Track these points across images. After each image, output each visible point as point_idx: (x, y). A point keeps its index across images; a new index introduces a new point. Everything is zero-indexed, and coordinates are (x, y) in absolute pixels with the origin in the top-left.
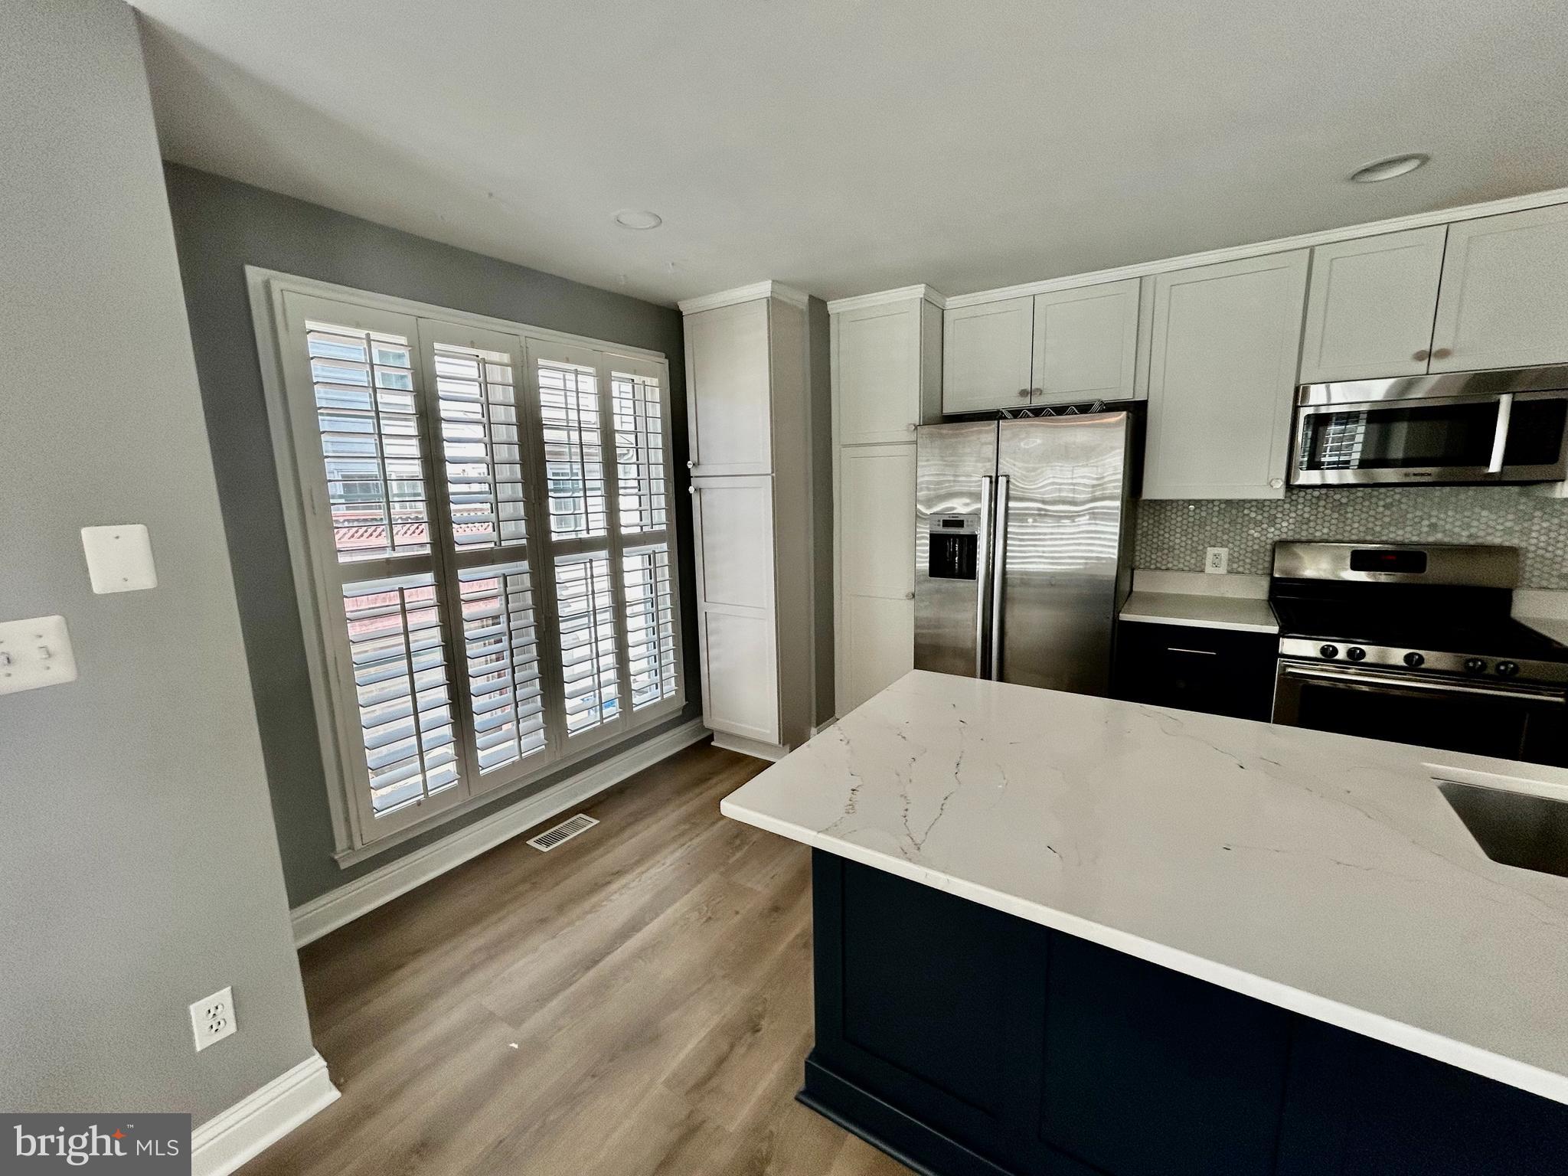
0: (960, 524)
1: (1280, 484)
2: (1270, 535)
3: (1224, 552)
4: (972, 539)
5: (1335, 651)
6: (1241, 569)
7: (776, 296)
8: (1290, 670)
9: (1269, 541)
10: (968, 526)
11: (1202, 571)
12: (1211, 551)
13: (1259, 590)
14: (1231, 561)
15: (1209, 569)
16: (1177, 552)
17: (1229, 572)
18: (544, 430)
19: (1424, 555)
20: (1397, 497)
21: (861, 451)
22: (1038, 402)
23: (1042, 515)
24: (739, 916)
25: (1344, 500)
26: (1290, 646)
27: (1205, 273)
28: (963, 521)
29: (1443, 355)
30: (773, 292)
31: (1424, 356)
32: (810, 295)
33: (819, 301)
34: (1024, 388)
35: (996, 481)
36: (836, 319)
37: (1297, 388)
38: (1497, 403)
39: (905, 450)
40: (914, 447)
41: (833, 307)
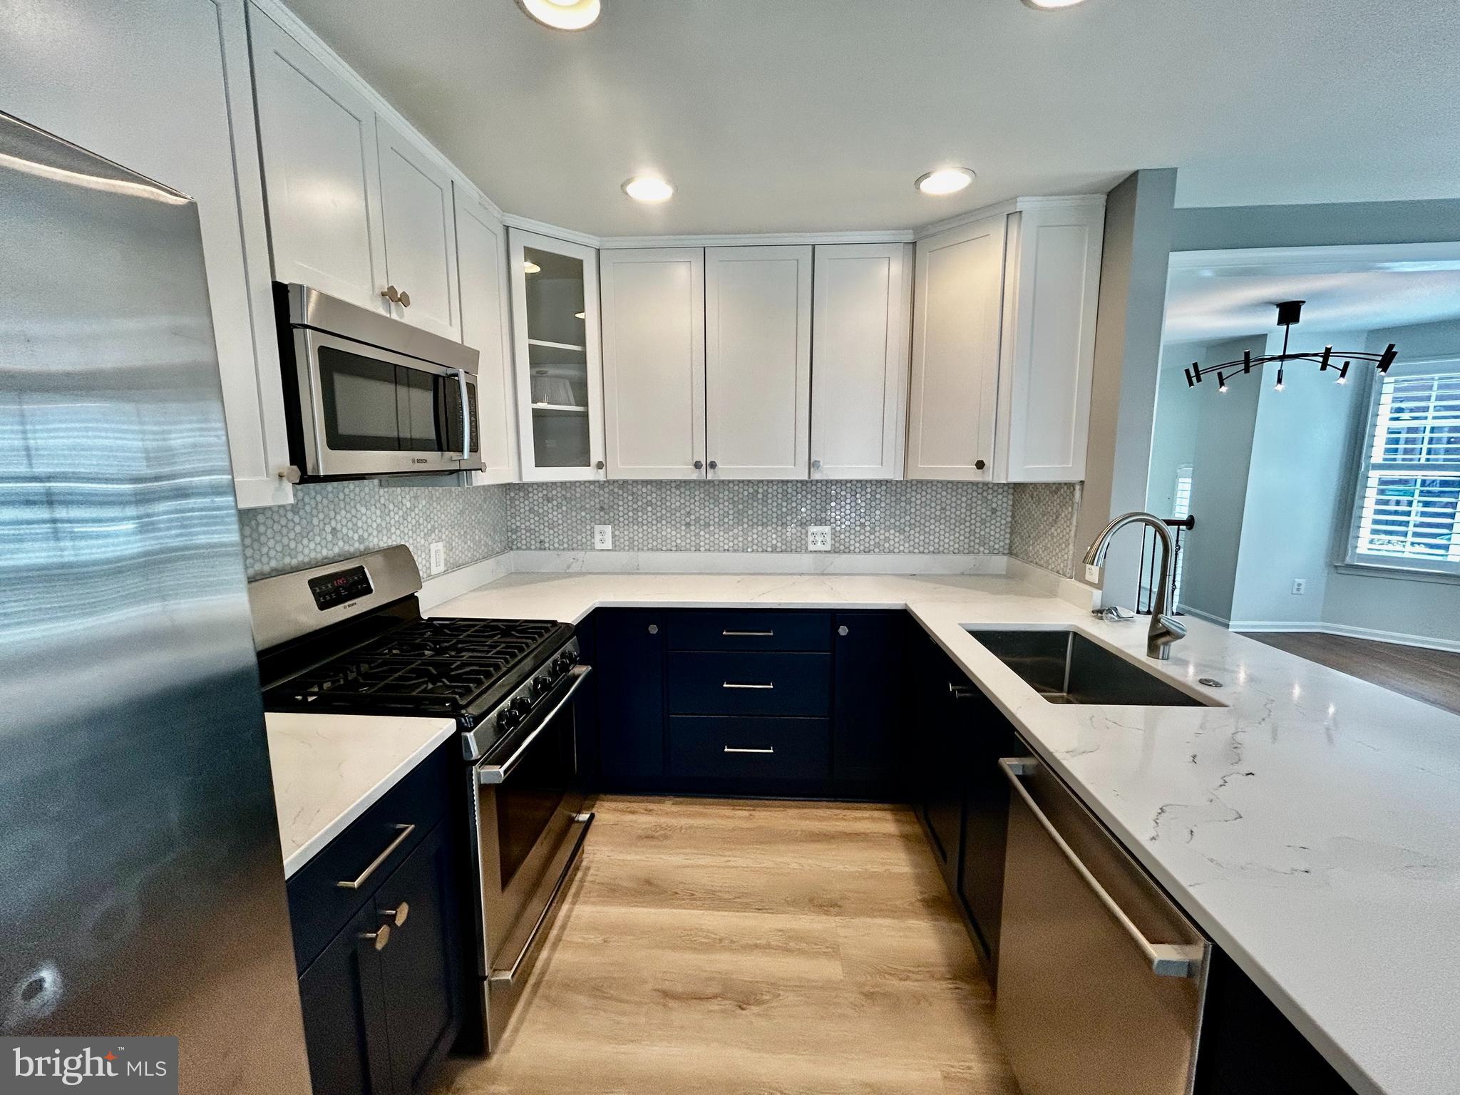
19: (361, 569)
29: (404, 300)
31: (390, 294)
37: (279, 288)
38: (456, 376)
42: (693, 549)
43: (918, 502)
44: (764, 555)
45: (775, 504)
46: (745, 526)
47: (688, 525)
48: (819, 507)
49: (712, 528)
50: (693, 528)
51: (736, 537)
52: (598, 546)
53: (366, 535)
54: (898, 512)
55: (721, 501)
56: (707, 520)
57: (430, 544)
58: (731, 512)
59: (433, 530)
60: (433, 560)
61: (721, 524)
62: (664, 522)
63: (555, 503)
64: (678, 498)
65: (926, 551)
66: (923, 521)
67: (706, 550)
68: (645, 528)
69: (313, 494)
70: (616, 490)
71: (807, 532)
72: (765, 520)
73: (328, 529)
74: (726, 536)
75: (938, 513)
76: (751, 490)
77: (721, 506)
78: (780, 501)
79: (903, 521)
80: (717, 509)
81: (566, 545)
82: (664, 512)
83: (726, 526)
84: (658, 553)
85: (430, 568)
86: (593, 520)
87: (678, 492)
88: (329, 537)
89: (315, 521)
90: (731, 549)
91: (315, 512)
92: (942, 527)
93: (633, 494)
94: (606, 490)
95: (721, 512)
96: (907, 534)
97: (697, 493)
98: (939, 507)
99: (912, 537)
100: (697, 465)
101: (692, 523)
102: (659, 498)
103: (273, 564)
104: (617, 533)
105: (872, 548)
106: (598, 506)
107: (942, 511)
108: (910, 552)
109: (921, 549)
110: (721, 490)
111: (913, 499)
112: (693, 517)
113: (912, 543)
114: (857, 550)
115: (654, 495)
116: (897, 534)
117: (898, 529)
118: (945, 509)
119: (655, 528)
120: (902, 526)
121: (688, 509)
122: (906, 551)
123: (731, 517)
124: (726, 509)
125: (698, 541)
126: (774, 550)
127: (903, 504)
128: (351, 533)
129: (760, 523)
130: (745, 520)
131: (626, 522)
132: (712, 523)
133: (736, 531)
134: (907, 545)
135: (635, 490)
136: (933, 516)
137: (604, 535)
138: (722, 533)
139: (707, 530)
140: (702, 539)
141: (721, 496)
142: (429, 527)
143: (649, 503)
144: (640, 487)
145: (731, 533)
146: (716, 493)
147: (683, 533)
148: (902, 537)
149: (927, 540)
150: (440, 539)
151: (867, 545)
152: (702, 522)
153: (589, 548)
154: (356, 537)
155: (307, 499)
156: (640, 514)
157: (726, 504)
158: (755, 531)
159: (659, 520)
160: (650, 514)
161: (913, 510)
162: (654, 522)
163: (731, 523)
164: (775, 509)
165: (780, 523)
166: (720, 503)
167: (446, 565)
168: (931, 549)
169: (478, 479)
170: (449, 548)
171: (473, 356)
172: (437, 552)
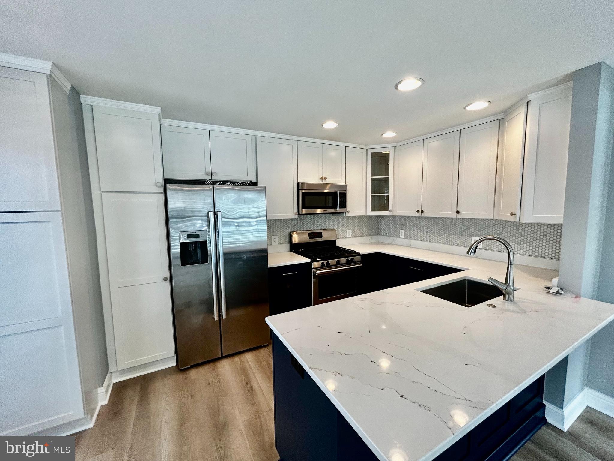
0: (198, 236)
3: (276, 237)
4: (204, 244)
5: (324, 264)
6: (281, 242)
7: (54, 77)
8: (317, 272)
9: (288, 232)
10: (202, 236)
11: (271, 245)
12: (273, 237)
13: (287, 248)
14: (279, 240)
15: (273, 243)
17: (279, 244)
19: (321, 233)
20: (313, 217)
22: (215, 178)
26: (315, 265)
29: (325, 178)
30: (51, 71)
31: (322, 178)
32: (72, 85)
33: (75, 93)
34: (207, 171)
35: (215, 214)
36: (90, 108)
37: (298, 184)
38: (337, 192)
39: (155, 196)
40: (162, 196)
41: (85, 99)
42: (429, 241)
43: (529, 231)
44: (453, 246)
45: (459, 227)
46: (447, 234)
47: (427, 232)
48: (477, 229)
49: (435, 234)
50: (429, 233)
51: (444, 238)
52: (401, 237)
53: (328, 226)
54: (517, 235)
55: (439, 224)
56: (434, 231)
57: (346, 230)
58: (442, 229)
59: (348, 226)
60: (347, 234)
61: (438, 233)
62: (420, 230)
63: (390, 222)
64: (425, 222)
65: (534, 255)
66: (532, 240)
67: (433, 242)
68: (414, 232)
69: (315, 216)
70: (406, 219)
71: (472, 239)
72: (455, 233)
73: (318, 224)
74: (440, 237)
75: (542, 237)
76: (450, 221)
77: (439, 226)
78: (461, 226)
79: (520, 239)
80: (437, 227)
81: (392, 235)
82: (420, 227)
83: (440, 234)
84: (417, 241)
85: (346, 236)
86: (400, 228)
87: (425, 220)
88: (318, 226)
89: (315, 222)
90: (442, 243)
91: (315, 220)
92: (544, 244)
93: (411, 220)
94: (404, 218)
95: (439, 228)
96: (522, 246)
97: (431, 221)
98: (542, 234)
99: (525, 247)
100: (418, 211)
101: (429, 231)
102: (419, 222)
103: (306, 229)
104: (406, 233)
105: (502, 250)
106: (401, 224)
107: (544, 236)
108: (523, 254)
109: (531, 254)
110: (439, 220)
111: (526, 229)
112: (429, 229)
113: (525, 250)
114: (495, 250)
115: (417, 221)
116: (516, 245)
117: (516, 242)
118: (546, 235)
119: (417, 232)
120: (519, 241)
121: (428, 227)
122: (521, 253)
123: (442, 230)
124: (440, 227)
125: (430, 238)
126: (458, 245)
127: (520, 231)
128: (324, 225)
129: (453, 234)
130: (447, 232)
131: (409, 229)
132: (435, 232)
133: (444, 236)
134: (522, 251)
135: (412, 219)
136: (538, 238)
137: (402, 233)
138: (439, 236)
139: (434, 235)
140: (432, 237)
141: (439, 222)
142: (347, 226)
143: (416, 224)
144: (413, 218)
145: (442, 237)
146: (437, 221)
147: (426, 235)
148: (519, 247)
149: (534, 250)
150: (350, 229)
151: (500, 248)
152: (432, 232)
153: (398, 237)
154: (325, 226)
155: (314, 218)
156: (413, 227)
157: (441, 226)
158: (451, 237)
159: (419, 229)
160: (416, 227)
161: (526, 234)
162: (417, 230)
163: (442, 233)
164: (459, 229)
165: (461, 234)
166: (438, 225)
167: (351, 236)
168: (537, 254)
169: (348, 215)
170: (353, 232)
171: (345, 186)
172: (349, 232)
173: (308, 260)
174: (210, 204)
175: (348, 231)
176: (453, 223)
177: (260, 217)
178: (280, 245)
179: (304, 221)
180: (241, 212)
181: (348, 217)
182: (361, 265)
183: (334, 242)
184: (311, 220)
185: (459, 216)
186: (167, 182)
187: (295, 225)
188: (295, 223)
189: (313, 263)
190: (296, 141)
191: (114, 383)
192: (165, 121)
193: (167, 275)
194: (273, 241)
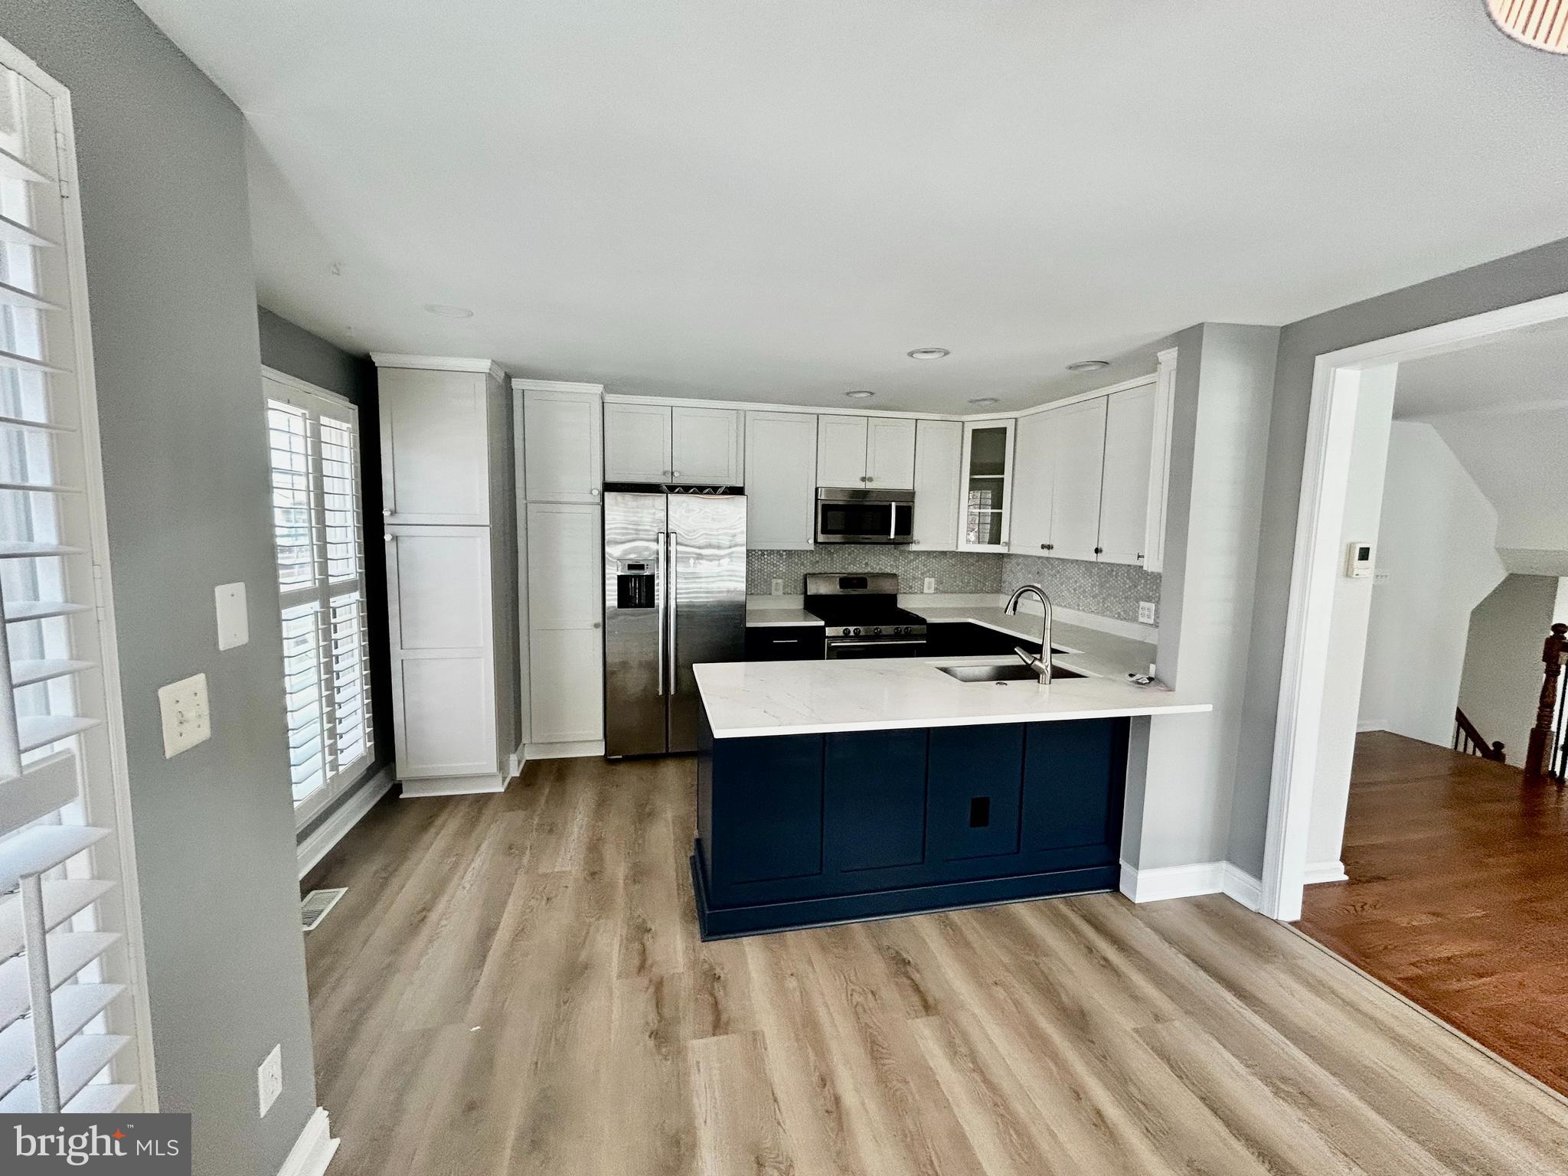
0: (642, 567)
1: (811, 541)
2: (802, 571)
3: (780, 582)
4: (651, 579)
5: (849, 632)
6: (790, 592)
7: (491, 372)
8: (833, 644)
9: (805, 574)
10: (647, 568)
11: (770, 594)
12: (774, 581)
13: (797, 603)
14: (784, 587)
15: (774, 592)
16: (756, 583)
17: (784, 594)
18: (273, 474)
19: (866, 579)
21: (549, 507)
22: (676, 481)
23: (700, 557)
24: (570, 890)
25: (832, 551)
26: (830, 631)
27: (771, 416)
28: (643, 565)
29: (871, 479)
30: (490, 369)
31: (863, 479)
32: (505, 373)
33: (508, 378)
34: (666, 469)
35: (668, 536)
36: (520, 395)
37: (817, 489)
38: (891, 505)
39: (589, 509)
40: (599, 508)
41: (517, 384)
51: (1098, 603)
56: (1085, 588)
57: (924, 578)
58: (1096, 585)
59: (927, 570)
60: (926, 585)
70: (1026, 560)
76: (1085, 567)
77: (1093, 579)
85: (923, 589)
88: (863, 566)
90: (1095, 611)
93: (1031, 563)
95: (1092, 583)
100: (1043, 547)
103: (833, 571)
112: (1078, 584)
123: (1097, 587)
126: (1119, 617)
130: (1105, 591)
132: (1087, 590)
135: (1034, 561)
145: (1096, 600)
150: (933, 577)
154: (871, 568)
158: (1109, 600)
165: (1124, 596)
167: (933, 590)
169: (914, 547)
170: (939, 582)
171: (911, 495)
172: (930, 583)
173: (822, 623)
174: (662, 522)
175: (927, 580)
176: (1114, 573)
177: (736, 545)
178: (786, 596)
179: (835, 555)
180: (707, 534)
181: (918, 553)
182: (925, 642)
183: (893, 598)
184: (849, 554)
185: (1102, 558)
186: (609, 487)
187: (818, 562)
188: (817, 559)
189: (827, 629)
190: (816, 416)
191: (527, 760)
192: (609, 398)
193: (600, 620)
194: (773, 588)
